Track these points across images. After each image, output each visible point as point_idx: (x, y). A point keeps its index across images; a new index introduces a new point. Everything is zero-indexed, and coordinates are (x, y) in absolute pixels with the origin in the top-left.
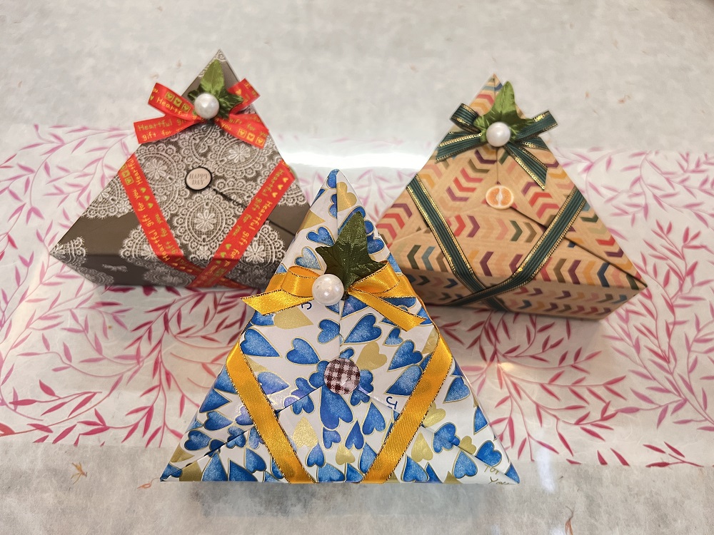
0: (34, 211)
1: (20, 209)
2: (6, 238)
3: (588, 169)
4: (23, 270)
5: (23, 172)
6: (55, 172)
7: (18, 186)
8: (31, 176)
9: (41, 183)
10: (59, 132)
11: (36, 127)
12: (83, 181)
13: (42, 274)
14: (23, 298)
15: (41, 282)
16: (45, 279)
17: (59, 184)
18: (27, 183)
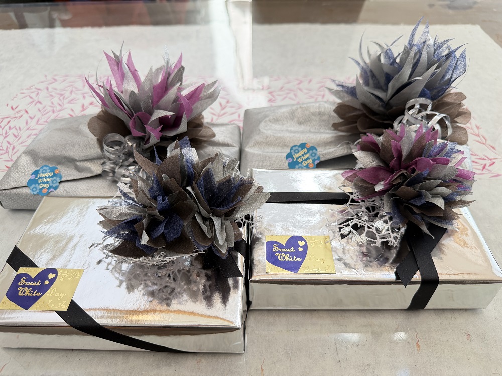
0: (40, 103)
1: (33, 102)
2: (24, 111)
3: (299, 84)
4: (29, 120)
5: (37, 90)
6: (50, 89)
7: (33, 95)
8: (40, 92)
9: (43, 93)
10: (56, 77)
11: (46, 76)
12: (62, 92)
13: (38, 121)
14: (28, 129)
15: (37, 124)
16: (39, 123)
17: (52, 94)
18: (38, 94)
